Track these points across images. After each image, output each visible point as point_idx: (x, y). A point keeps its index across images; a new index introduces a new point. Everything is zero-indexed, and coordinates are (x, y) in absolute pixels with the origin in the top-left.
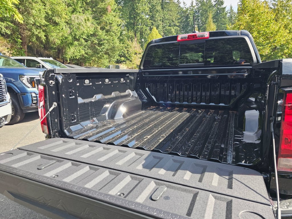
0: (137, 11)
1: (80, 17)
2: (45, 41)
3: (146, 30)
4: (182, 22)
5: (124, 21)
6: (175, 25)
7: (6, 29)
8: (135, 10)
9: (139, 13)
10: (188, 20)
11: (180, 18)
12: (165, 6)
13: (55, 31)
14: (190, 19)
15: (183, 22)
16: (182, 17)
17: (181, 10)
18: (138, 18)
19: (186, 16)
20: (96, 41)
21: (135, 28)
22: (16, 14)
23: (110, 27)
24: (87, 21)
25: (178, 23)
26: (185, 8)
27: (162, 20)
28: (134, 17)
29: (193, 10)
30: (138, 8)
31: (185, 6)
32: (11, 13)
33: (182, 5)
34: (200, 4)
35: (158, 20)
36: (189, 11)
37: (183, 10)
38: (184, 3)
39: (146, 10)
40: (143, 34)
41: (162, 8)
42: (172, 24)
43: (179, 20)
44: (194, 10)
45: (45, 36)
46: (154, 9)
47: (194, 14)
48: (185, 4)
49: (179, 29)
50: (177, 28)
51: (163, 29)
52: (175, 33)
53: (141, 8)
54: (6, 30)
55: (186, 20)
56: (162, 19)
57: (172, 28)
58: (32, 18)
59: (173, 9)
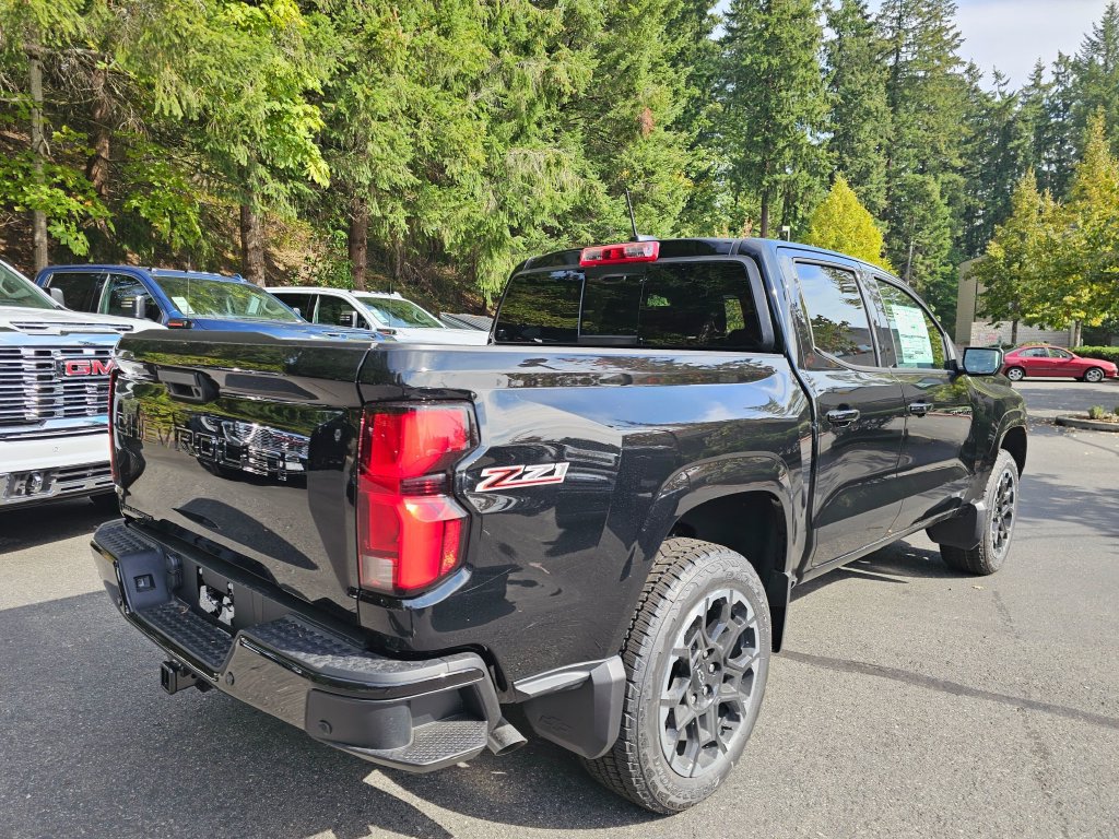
0: (779, 117)
1: (531, 155)
2: (405, 236)
3: (809, 188)
4: (980, 153)
5: (726, 157)
6: (945, 167)
7: (291, 205)
8: (772, 116)
9: (786, 127)
10: (1011, 145)
11: (975, 137)
12: (906, 92)
13: (441, 205)
14: (1022, 140)
15: (988, 153)
16: (984, 132)
17: (981, 104)
18: (781, 144)
19: (1004, 128)
20: (589, 236)
21: (764, 183)
22: (312, 160)
23: (647, 185)
24: (553, 168)
25: (961, 156)
26: (1002, 94)
27: (888, 148)
28: (766, 141)
29: (1037, 101)
30: (782, 109)
31: (1002, 89)
32: (299, 158)
33: (986, 85)
34: (1075, 76)
35: (866, 150)
36: (1017, 108)
37: (989, 105)
38: (997, 75)
39: (816, 112)
40: (797, 204)
41: (893, 103)
42: (932, 162)
43: (969, 146)
44: (1045, 102)
45: (408, 220)
46: (855, 107)
47: (1045, 117)
48: (1004, 81)
49: (962, 180)
50: (956, 176)
51: (887, 183)
52: (942, 196)
53: (797, 109)
54: (287, 205)
55: (1003, 145)
56: (885, 142)
57: (929, 178)
58: (365, 168)
59: (939, 104)
